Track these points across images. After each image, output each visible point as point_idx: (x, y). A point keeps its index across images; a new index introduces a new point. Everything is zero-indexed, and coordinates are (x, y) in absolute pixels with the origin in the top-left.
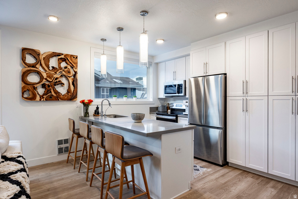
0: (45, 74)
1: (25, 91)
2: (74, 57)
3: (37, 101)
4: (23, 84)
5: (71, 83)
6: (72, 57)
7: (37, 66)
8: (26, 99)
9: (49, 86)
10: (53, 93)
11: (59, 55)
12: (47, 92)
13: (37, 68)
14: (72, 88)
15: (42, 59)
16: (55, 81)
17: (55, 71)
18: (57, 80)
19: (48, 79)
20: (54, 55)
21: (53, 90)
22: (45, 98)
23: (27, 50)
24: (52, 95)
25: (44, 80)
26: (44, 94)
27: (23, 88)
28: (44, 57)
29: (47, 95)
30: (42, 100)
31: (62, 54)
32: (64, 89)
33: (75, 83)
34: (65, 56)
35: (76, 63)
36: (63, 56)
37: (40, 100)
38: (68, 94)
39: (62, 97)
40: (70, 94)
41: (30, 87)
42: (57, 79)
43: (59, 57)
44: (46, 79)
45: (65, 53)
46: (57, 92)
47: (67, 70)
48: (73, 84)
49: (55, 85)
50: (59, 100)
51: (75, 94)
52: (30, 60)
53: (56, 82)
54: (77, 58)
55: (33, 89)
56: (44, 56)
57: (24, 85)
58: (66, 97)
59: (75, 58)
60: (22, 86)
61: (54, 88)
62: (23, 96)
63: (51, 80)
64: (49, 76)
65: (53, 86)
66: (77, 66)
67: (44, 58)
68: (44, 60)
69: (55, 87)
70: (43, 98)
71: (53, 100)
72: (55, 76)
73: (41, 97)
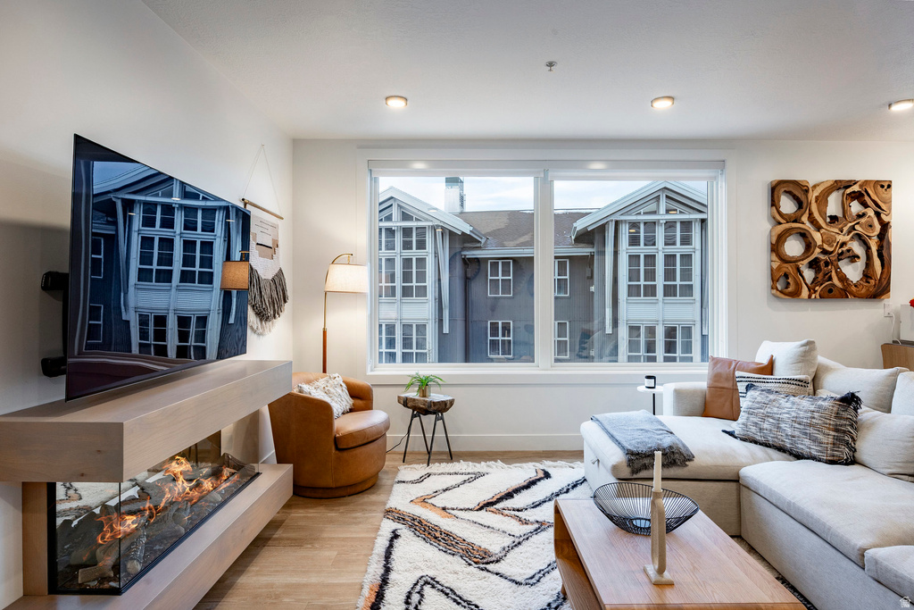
0: (819, 235)
1: (781, 277)
2: (882, 186)
3: (803, 300)
4: (778, 261)
5: (875, 254)
6: (879, 187)
7: (803, 219)
8: (780, 294)
9: (827, 264)
10: (836, 281)
11: (848, 184)
12: (824, 277)
13: (803, 223)
14: (877, 262)
15: (813, 201)
16: (840, 251)
17: (840, 226)
18: (845, 249)
19: (826, 247)
20: (840, 185)
21: (836, 272)
22: (818, 293)
23: (785, 185)
24: (833, 285)
25: (818, 250)
26: (816, 284)
27: (777, 270)
28: (817, 194)
29: (822, 284)
30: (813, 296)
31: (855, 183)
32: (855, 270)
34: (861, 186)
35: (888, 202)
36: (856, 188)
37: (810, 297)
38: (869, 282)
39: (854, 289)
40: (872, 282)
41: (789, 268)
42: (844, 244)
43: (848, 191)
44: (820, 247)
45: (861, 177)
46: (843, 278)
47: (867, 222)
48: (880, 256)
49: (839, 260)
50: (847, 297)
51: (885, 283)
52: (787, 206)
53: (842, 252)
54: (889, 186)
55: (795, 271)
56: (816, 193)
58: (864, 290)
59: (886, 187)
60: (776, 267)
61: (837, 267)
62: (773, 287)
63: (831, 249)
64: (828, 239)
65: (835, 263)
66: (890, 209)
67: (817, 198)
68: (816, 202)
69: (840, 263)
70: (815, 292)
71: (835, 297)
72: (841, 238)
73: (811, 290)
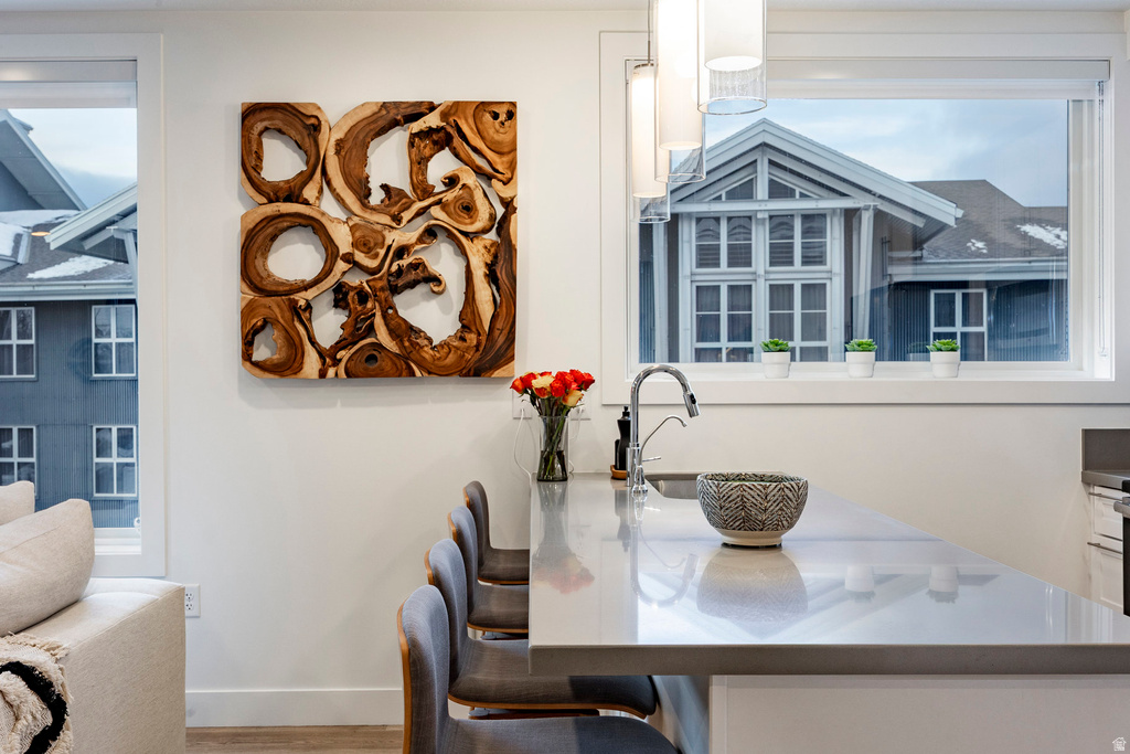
0: (345, 229)
1: (256, 331)
2: (496, 116)
3: (308, 382)
4: (247, 290)
5: (479, 272)
6: (488, 117)
7: (309, 192)
8: (257, 371)
9: (363, 297)
10: (383, 335)
11: (414, 112)
12: (358, 330)
13: (306, 202)
14: (484, 293)
15: (331, 152)
16: (394, 268)
17: (395, 210)
18: (405, 262)
19: (360, 257)
20: (391, 118)
21: (385, 315)
22: (343, 364)
23: (265, 115)
24: (379, 346)
25: (341, 266)
26: (341, 345)
27: (247, 312)
28: (340, 135)
29: (355, 343)
30: (331, 372)
31: (432, 107)
32: (445, 310)
33: (502, 268)
34: (444, 116)
35: (510, 151)
36: (433, 120)
37: (322, 374)
38: (463, 339)
39: (428, 353)
40: (472, 338)
41: (274, 306)
42: (402, 251)
43: (416, 127)
44: (348, 258)
45: (443, 95)
46: (405, 332)
47: (457, 199)
48: (492, 277)
49: (395, 290)
50: (412, 374)
51: (501, 340)
52: (281, 162)
53: (400, 271)
54: (511, 115)
55: (288, 314)
56: (338, 135)
57: (251, 295)
58: (451, 358)
59: (503, 117)
60: (244, 304)
61: (388, 309)
62: (247, 356)
63: (372, 264)
64: (364, 243)
65: (382, 295)
66: (512, 166)
67: (340, 144)
68: (338, 153)
69: (398, 300)
70: (336, 362)
71: (380, 374)
72: (396, 238)
73: (328, 357)
